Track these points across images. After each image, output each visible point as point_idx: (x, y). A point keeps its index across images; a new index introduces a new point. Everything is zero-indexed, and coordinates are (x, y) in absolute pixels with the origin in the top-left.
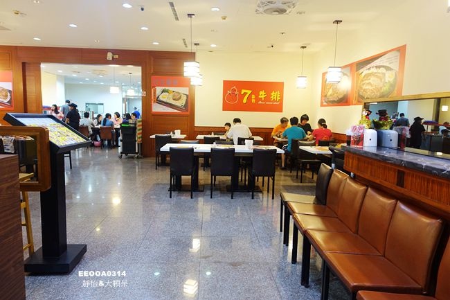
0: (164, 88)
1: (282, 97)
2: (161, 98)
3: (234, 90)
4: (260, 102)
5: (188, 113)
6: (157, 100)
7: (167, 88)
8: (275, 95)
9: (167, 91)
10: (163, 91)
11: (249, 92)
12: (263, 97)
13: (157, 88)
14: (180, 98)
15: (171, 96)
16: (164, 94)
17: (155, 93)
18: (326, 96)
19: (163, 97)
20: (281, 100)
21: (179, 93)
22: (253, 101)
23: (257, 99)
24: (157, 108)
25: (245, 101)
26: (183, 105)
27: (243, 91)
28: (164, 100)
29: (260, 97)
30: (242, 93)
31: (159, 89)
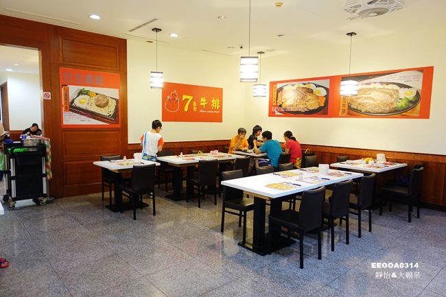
0: (81, 88)
1: (221, 104)
2: (77, 103)
3: (174, 95)
4: (201, 111)
5: (118, 126)
6: (71, 106)
7: (87, 88)
8: (215, 102)
9: (87, 93)
10: (81, 93)
11: (190, 98)
12: (204, 104)
13: (70, 87)
14: (107, 104)
15: (93, 100)
16: (81, 96)
17: (67, 95)
18: (280, 106)
19: (80, 102)
20: (221, 109)
21: (105, 97)
22: (195, 109)
23: (199, 107)
24: (70, 119)
25: (186, 109)
26: (112, 113)
27: (184, 97)
28: (83, 106)
29: (201, 104)
30: (183, 99)
31: (73, 90)
